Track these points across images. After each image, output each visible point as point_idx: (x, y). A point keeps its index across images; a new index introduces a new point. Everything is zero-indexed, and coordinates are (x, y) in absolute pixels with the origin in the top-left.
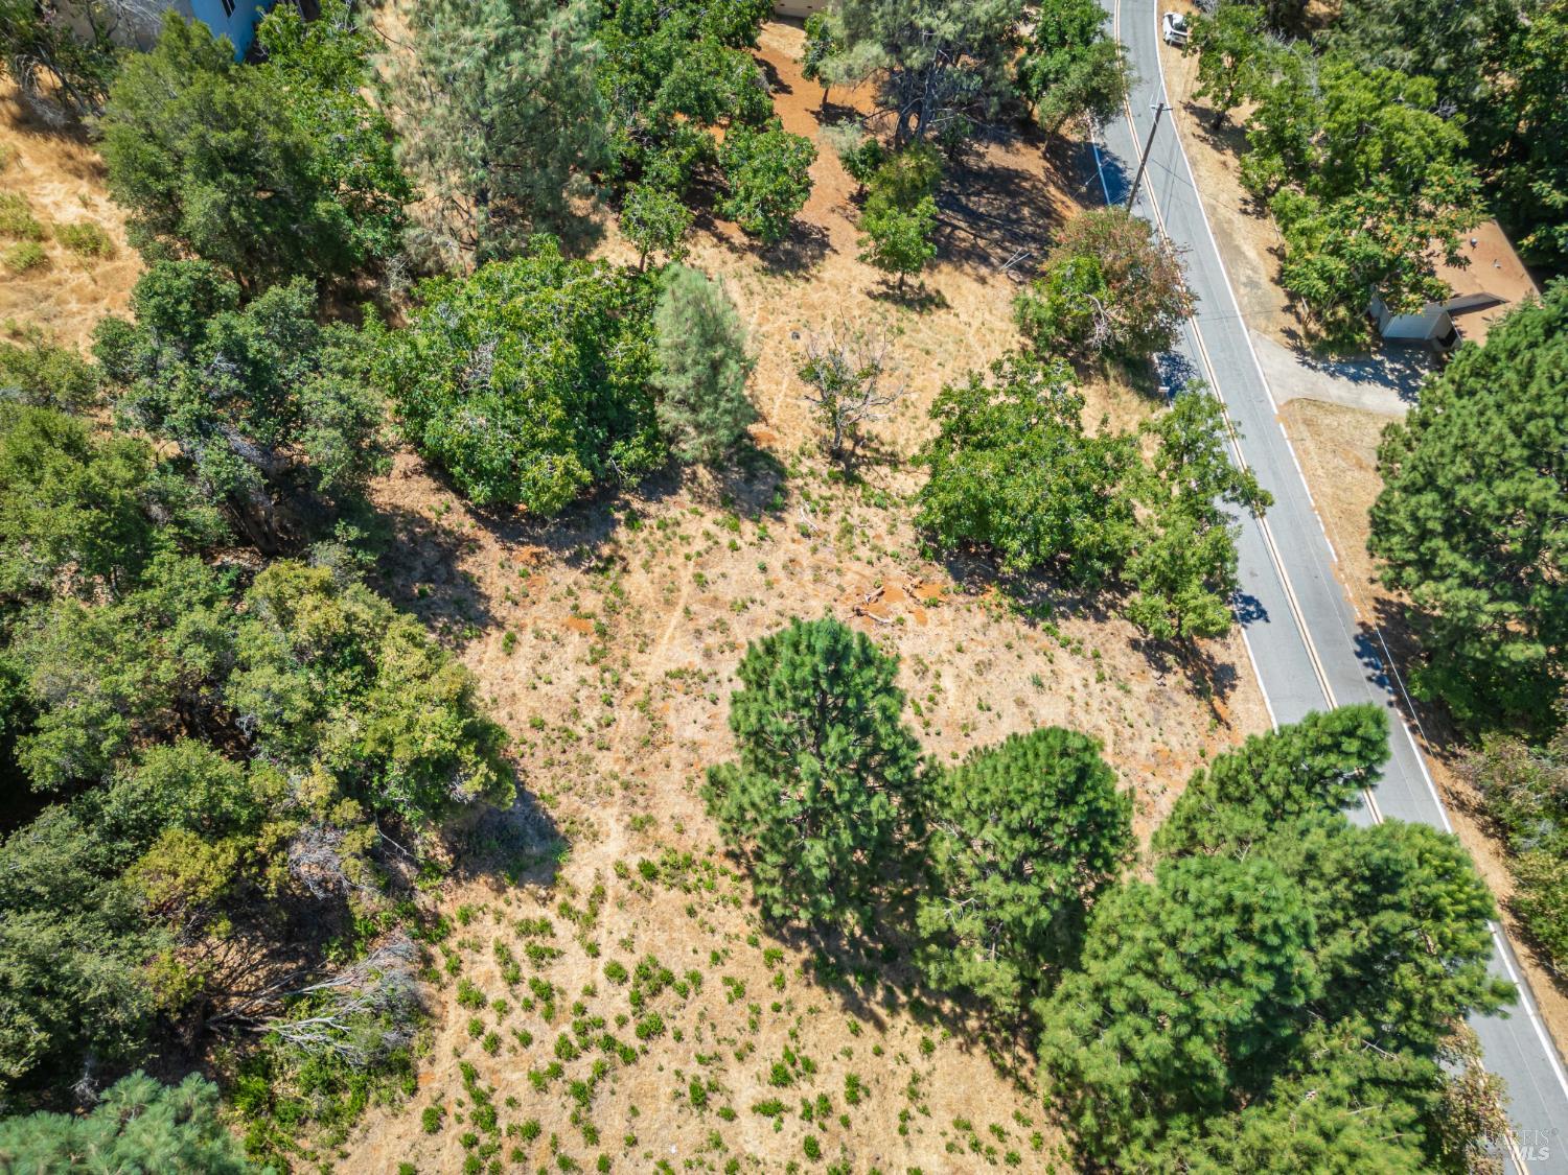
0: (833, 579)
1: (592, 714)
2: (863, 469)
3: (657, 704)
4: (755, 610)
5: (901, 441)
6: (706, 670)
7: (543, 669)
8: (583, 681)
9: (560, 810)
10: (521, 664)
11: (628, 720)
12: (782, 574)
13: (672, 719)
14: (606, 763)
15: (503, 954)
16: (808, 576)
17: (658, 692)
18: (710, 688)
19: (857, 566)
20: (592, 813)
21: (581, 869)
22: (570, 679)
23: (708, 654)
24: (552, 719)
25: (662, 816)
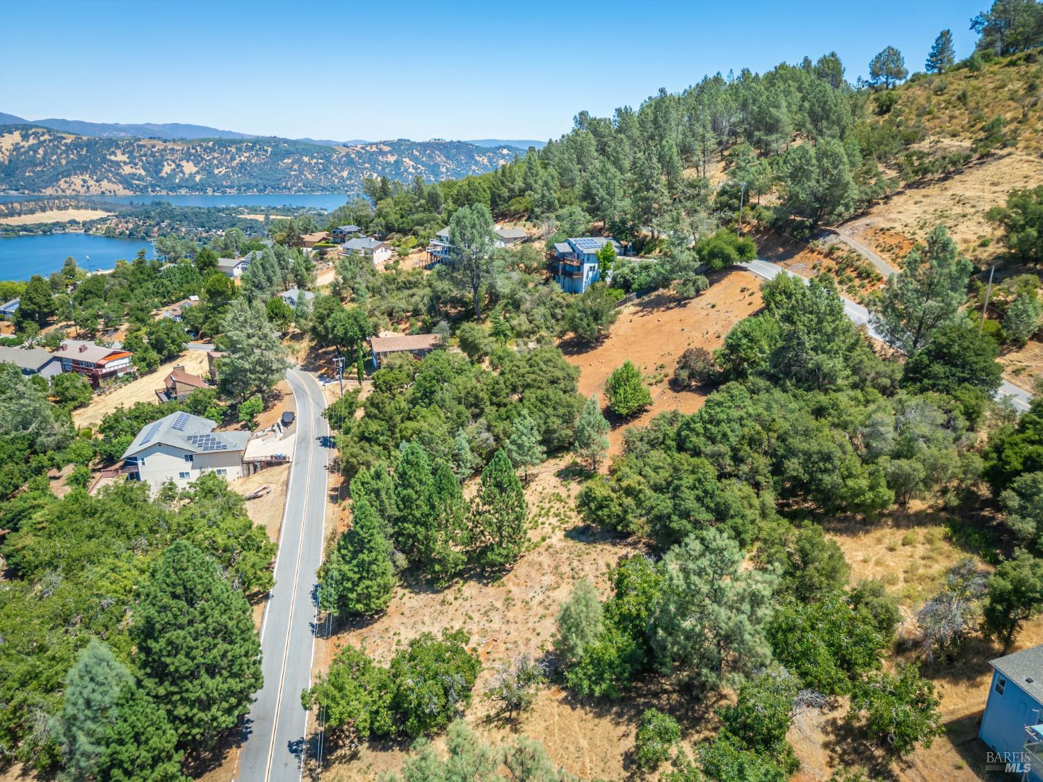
0: (509, 646)
1: (575, 563)
2: (504, 706)
3: (559, 579)
4: (537, 619)
5: (486, 734)
6: (547, 593)
7: (595, 567)
8: (582, 570)
9: (571, 543)
10: (602, 563)
11: (565, 569)
12: (530, 637)
13: (553, 578)
14: (565, 555)
15: (570, 518)
16: (520, 643)
17: (560, 581)
18: (543, 589)
19: (501, 656)
20: (563, 544)
21: (560, 534)
22: (587, 568)
23: (548, 597)
24: (585, 557)
25: (545, 554)
